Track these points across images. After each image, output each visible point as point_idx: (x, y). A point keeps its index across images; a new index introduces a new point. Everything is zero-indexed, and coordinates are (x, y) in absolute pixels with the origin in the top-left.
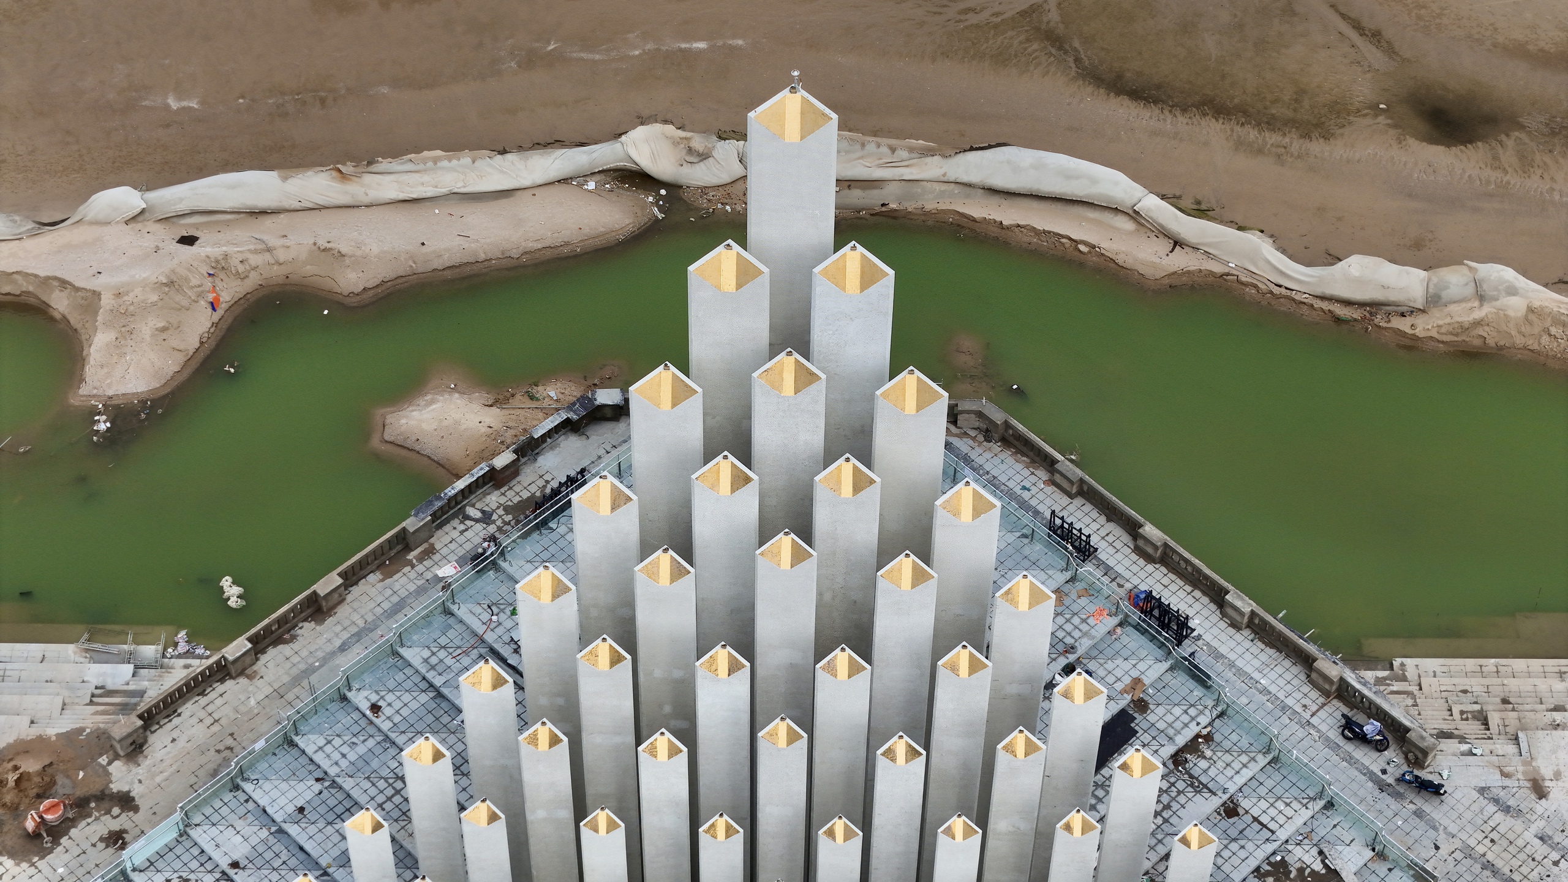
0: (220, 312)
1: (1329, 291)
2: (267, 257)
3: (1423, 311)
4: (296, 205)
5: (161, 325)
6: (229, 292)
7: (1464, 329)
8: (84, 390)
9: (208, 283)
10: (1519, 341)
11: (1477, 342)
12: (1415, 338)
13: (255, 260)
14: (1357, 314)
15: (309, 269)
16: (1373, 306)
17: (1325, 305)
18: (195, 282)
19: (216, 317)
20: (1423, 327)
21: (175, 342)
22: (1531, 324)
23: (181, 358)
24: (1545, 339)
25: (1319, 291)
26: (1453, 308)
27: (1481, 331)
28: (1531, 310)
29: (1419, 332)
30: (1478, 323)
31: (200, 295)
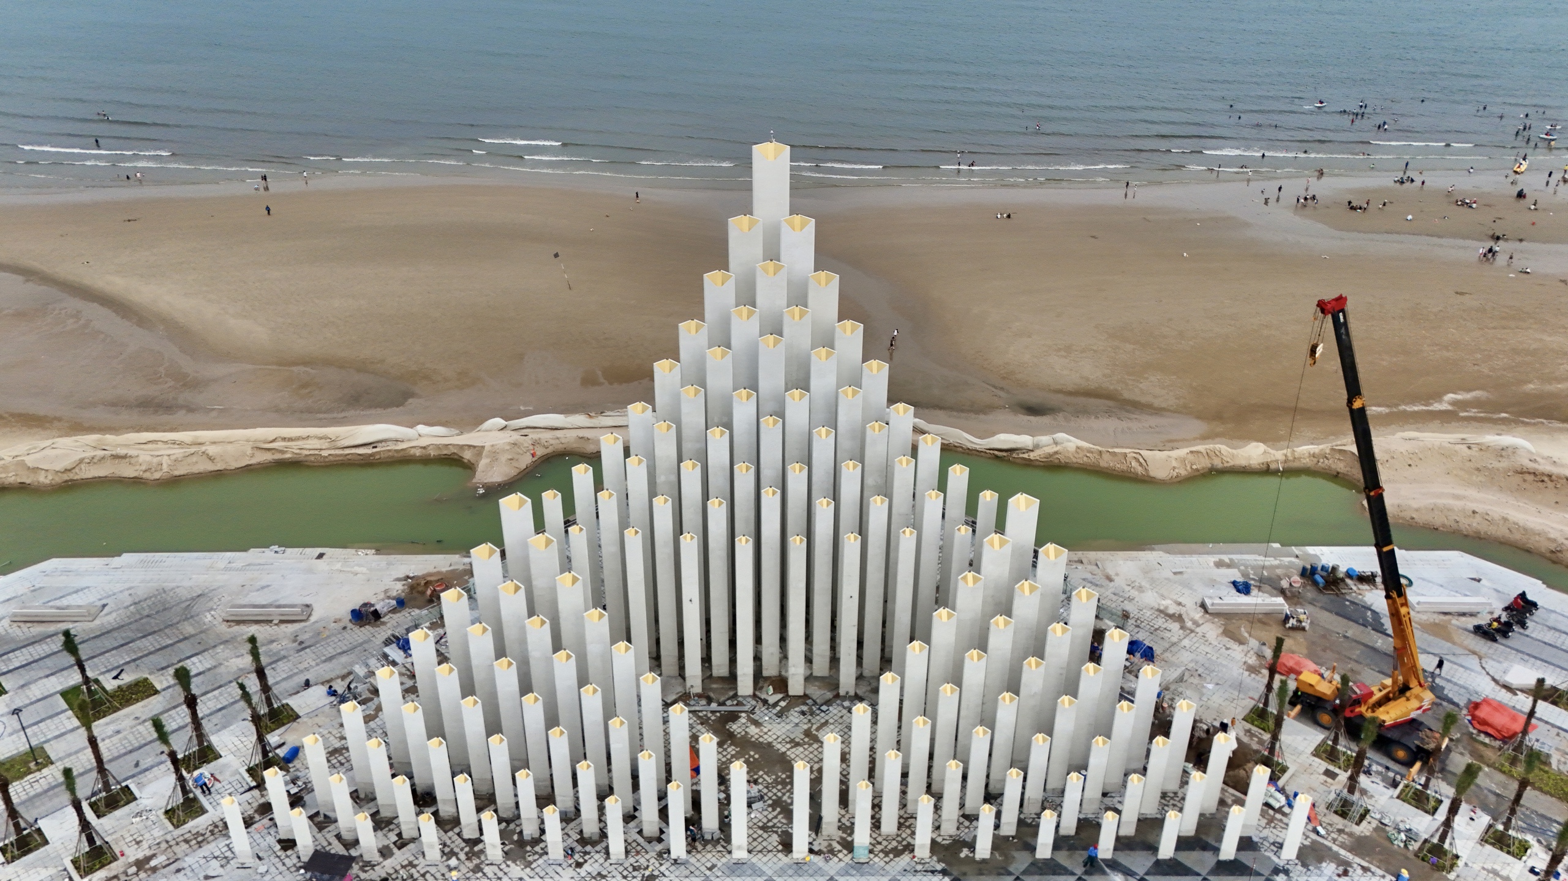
0: (535, 459)
1: (992, 446)
2: (557, 441)
3: (1032, 451)
4: (570, 426)
5: (510, 457)
6: (540, 452)
7: (1051, 455)
8: (474, 481)
9: (531, 447)
10: (1074, 460)
11: (1057, 461)
12: (1030, 460)
13: (552, 442)
14: (1004, 454)
15: (575, 446)
16: (1011, 450)
17: (991, 452)
18: (526, 445)
19: (534, 459)
20: (1032, 456)
21: (515, 464)
22: (1078, 453)
23: (518, 471)
24: (1085, 459)
25: (988, 447)
26: (1045, 448)
27: (1057, 456)
28: (1078, 448)
29: (1032, 457)
30: (1056, 453)
31: (528, 450)
